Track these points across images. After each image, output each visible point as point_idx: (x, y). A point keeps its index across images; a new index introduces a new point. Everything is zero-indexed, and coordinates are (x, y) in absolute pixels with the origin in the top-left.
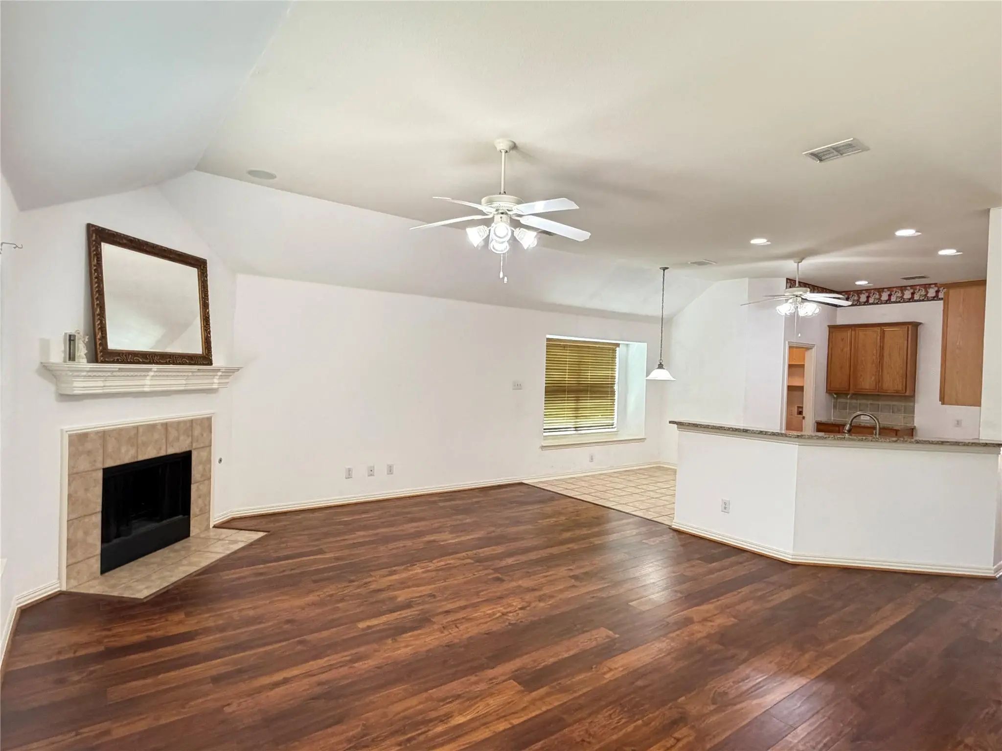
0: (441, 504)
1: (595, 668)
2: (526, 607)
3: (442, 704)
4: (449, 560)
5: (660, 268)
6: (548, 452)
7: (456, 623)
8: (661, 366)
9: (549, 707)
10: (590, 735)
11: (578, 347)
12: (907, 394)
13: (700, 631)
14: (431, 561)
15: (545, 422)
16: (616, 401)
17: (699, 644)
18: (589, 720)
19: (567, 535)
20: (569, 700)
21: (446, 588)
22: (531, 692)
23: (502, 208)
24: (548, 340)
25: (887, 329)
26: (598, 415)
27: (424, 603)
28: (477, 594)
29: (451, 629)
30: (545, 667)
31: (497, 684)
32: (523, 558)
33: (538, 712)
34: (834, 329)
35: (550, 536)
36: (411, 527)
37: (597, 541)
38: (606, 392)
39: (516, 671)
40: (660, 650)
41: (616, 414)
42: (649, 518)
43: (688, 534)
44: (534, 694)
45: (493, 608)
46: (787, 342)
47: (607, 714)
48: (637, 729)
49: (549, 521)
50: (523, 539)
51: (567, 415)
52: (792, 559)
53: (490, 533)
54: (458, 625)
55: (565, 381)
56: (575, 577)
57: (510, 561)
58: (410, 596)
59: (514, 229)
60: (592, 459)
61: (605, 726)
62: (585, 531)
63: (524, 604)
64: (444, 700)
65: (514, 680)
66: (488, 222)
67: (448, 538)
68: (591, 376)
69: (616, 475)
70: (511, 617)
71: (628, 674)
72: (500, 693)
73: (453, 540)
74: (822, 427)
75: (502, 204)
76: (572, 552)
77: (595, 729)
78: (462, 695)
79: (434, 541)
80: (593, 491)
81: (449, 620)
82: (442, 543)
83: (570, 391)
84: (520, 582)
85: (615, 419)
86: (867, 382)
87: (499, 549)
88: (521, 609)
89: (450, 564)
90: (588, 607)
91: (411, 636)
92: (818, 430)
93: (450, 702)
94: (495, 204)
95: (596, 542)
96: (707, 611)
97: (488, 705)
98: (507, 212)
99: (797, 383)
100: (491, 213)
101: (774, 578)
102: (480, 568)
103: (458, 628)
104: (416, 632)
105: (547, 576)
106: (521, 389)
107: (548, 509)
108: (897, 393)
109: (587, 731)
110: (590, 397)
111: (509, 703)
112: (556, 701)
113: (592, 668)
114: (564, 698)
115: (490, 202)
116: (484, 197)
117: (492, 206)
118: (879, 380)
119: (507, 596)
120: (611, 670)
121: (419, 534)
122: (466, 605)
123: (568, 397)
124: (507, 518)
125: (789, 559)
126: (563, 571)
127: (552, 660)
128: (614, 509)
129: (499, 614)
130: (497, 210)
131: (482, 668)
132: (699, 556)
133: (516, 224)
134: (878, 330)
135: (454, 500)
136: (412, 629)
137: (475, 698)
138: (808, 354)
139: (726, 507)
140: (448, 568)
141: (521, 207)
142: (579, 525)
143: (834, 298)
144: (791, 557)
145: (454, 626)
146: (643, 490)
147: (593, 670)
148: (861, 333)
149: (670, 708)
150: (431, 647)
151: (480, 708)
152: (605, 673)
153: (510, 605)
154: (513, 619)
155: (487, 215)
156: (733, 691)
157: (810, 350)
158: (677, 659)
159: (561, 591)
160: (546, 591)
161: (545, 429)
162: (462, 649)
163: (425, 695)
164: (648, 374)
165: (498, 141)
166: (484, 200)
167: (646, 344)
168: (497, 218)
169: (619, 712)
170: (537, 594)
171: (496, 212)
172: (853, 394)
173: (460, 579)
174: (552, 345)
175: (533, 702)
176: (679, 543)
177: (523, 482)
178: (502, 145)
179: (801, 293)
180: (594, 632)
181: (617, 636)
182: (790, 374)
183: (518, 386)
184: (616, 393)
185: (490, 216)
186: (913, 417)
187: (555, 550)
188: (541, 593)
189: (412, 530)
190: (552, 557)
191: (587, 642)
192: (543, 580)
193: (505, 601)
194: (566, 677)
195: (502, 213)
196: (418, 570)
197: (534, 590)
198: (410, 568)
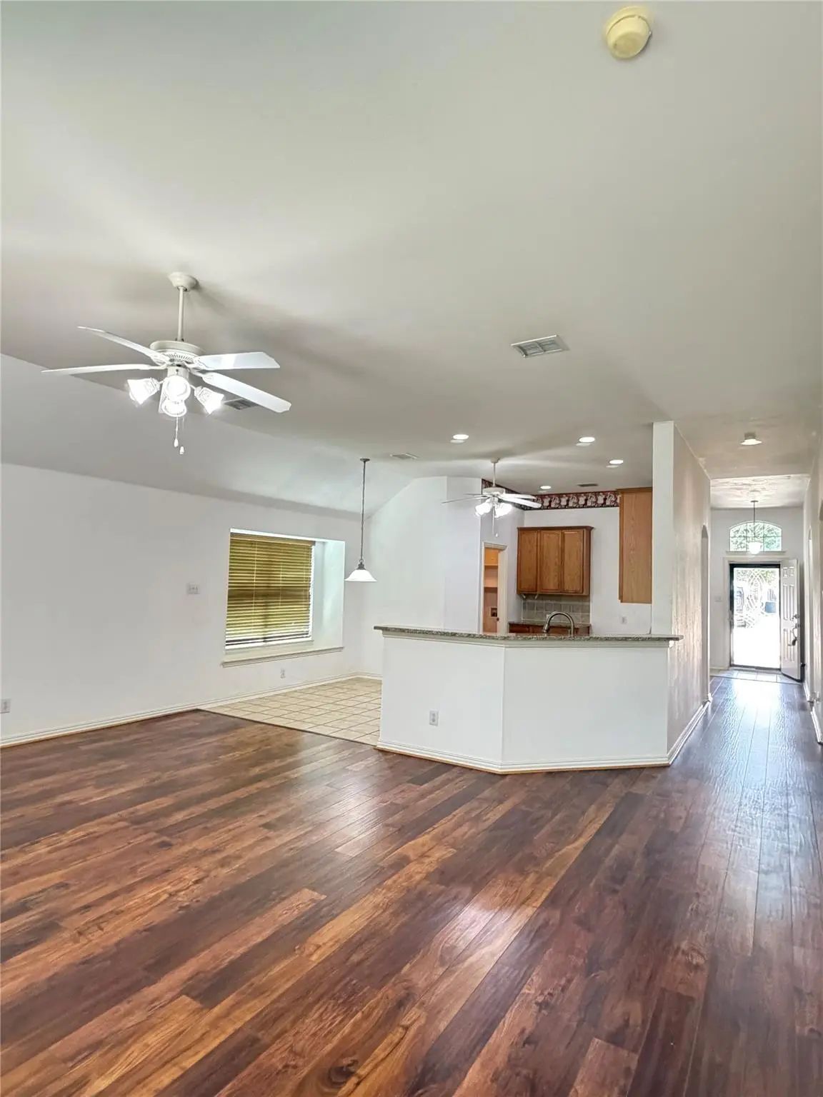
0: (84, 748)
1: (299, 949)
2: (203, 878)
3: (70, 1064)
4: (92, 826)
5: (361, 460)
6: (229, 669)
7: (98, 923)
8: (361, 567)
9: (238, 1026)
10: (296, 1054)
11: (267, 545)
12: (584, 594)
13: (417, 871)
14: (63, 833)
15: (227, 633)
16: (311, 606)
17: (419, 887)
18: (293, 1032)
19: (257, 770)
20: (267, 1007)
21: (85, 870)
22: (212, 1007)
23: (179, 358)
24: (233, 534)
25: (566, 532)
26: (291, 623)
27: (47, 900)
28: (133, 870)
29: (90, 933)
30: (232, 963)
31: (161, 1007)
32: (197, 810)
33: (223, 1038)
34: (522, 531)
35: (234, 775)
36: (32, 787)
37: (292, 774)
38: (299, 596)
39: (189, 979)
40: (376, 907)
41: (311, 620)
42: (351, 739)
43: (394, 753)
44: (217, 1010)
45: (157, 889)
46: (483, 544)
47: (317, 1015)
48: (356, 1026)
49: (234, 755)
50: (199, 783)
51: (255, 624)
52: (501, 769)
53: (154, 780)
54: (103, 925)
55: (253, 583)
56: (267, 826)
57: (180, 816)
58: (27, 892)
59: (194, 388)
60: (283, 676)
61: (314, 1034)
62: (277, 764)
63: (202, 874)
64: (74, 1058)
65: (187, 995)
66: (160, 375)
67: (92, 795)
68: (283, 577)
69: (311, 691)
70: (183, 898)
71: (341, 948)
72: (165, 1020)
73: (98, 797)
74: (514, 629)
75: (179, 353)
76: (261, 793)
77: (301, 1043)
78: (107, 1040)
79: (70, 802)
80: (286, 712)
81: (88, 919)
82: (83, 804)
83: (258, 596)
84: (195, 844)
85: (311, 627)
86: (551, 584)
87: (166, 801)
88: (196, 882)
89: (95, 832)
90: (284, 864)
91: (25, 958)
92: (511, 631)
93: (86, 1057)
94: (170, 352)
95: (292, 776)
96: (423, 845)
97: (147, 1045)
98: (186, 364)
99: (491, 584)
100: (164, 363)
101: (487, 793)
102: (139, 831)
103: (102, 929)
104: (32, 951)
105: (230, 830)
106: (197, 593)
107: (231, 739)
108: (575, 593)
109: (291, 1050)
110: (282, 602)
111: (180, 1033)
112: (246, 1015)
113: (295, 950)
114: (258, 1005)
115: (162, 349)
116: (154, 341)
117: (166, 354)
118: (561, 583)
119: (176, 866)
120: (319, 947)
121: (47, 794)
122: (116, 892)
123: (255, 603)
124: (176, 758)
125: (497, 769)
126: (251, 820)
127: (241, 950)
128: (309, 732)
129: (165, 896)
130: (171, 360)
131: (135, 987)
132: (410, 778)
133: (196, 381)
134: (559, 532)
135: (101, 740)
136: (28, 945)
137: (124, 1040)
138: (500, 555)
139: (434, 720)
140: (90, 839)
141: (203, 358)
142: (270, 757)
143: (525, 499)
144: (500, 767)
145: (96, 928)
146: (343, 707)
147: (296, 952)
148: (546, 535)
149: (395, 985)
150: (56, 969)
151: (135, 1054)
152: (311, 955)
153: (181, 880)
154: (185, 899)
155: (158, 365)
156: (461, 943)
157: (502, 552)
158: (396, 914)
159: (251, 847)
160: (230, 851)
161: (227, 642)
162: (109, 962)
163: (42, 1056)
164: (347, 575)
165: (174, 274)
166: (153, 345)
167: (344, 542)
168: (172, 370)
169: (334, 1006)
170: (219, 856)
171: (170, 363)
172: (540, 595)
173: (107, 853)
174: (236, 541)
175: (214, 1025)
176: (386, 765)
177: (199, 708)
178: (179, 280)
179: (498, 493)
180: (293, 899)
181: (323, 897)
182: (486, 576)
183: (193, 590)
184: (312, 597)
185: (162, 367)
186: (589, 616)
187: (241, 793)
188: (224, 854)
189: (36, 791)
190: (237, 804)
191: (286, 913)
192: (225, 837)
193: (172, 875)
194: (259, 973)
195: (179, 366)
196: (41, 849)
197: (214, 852)
198: (27, 849)
